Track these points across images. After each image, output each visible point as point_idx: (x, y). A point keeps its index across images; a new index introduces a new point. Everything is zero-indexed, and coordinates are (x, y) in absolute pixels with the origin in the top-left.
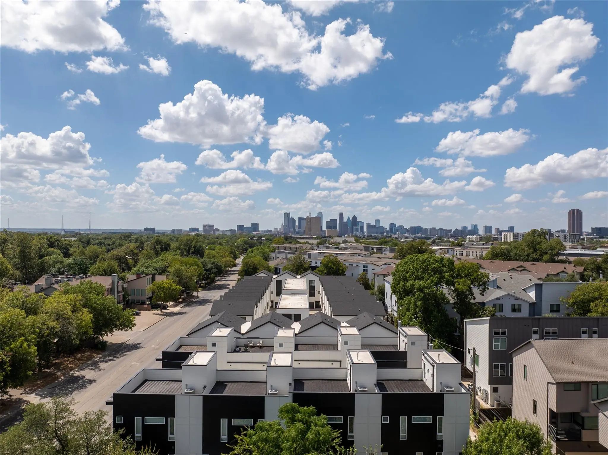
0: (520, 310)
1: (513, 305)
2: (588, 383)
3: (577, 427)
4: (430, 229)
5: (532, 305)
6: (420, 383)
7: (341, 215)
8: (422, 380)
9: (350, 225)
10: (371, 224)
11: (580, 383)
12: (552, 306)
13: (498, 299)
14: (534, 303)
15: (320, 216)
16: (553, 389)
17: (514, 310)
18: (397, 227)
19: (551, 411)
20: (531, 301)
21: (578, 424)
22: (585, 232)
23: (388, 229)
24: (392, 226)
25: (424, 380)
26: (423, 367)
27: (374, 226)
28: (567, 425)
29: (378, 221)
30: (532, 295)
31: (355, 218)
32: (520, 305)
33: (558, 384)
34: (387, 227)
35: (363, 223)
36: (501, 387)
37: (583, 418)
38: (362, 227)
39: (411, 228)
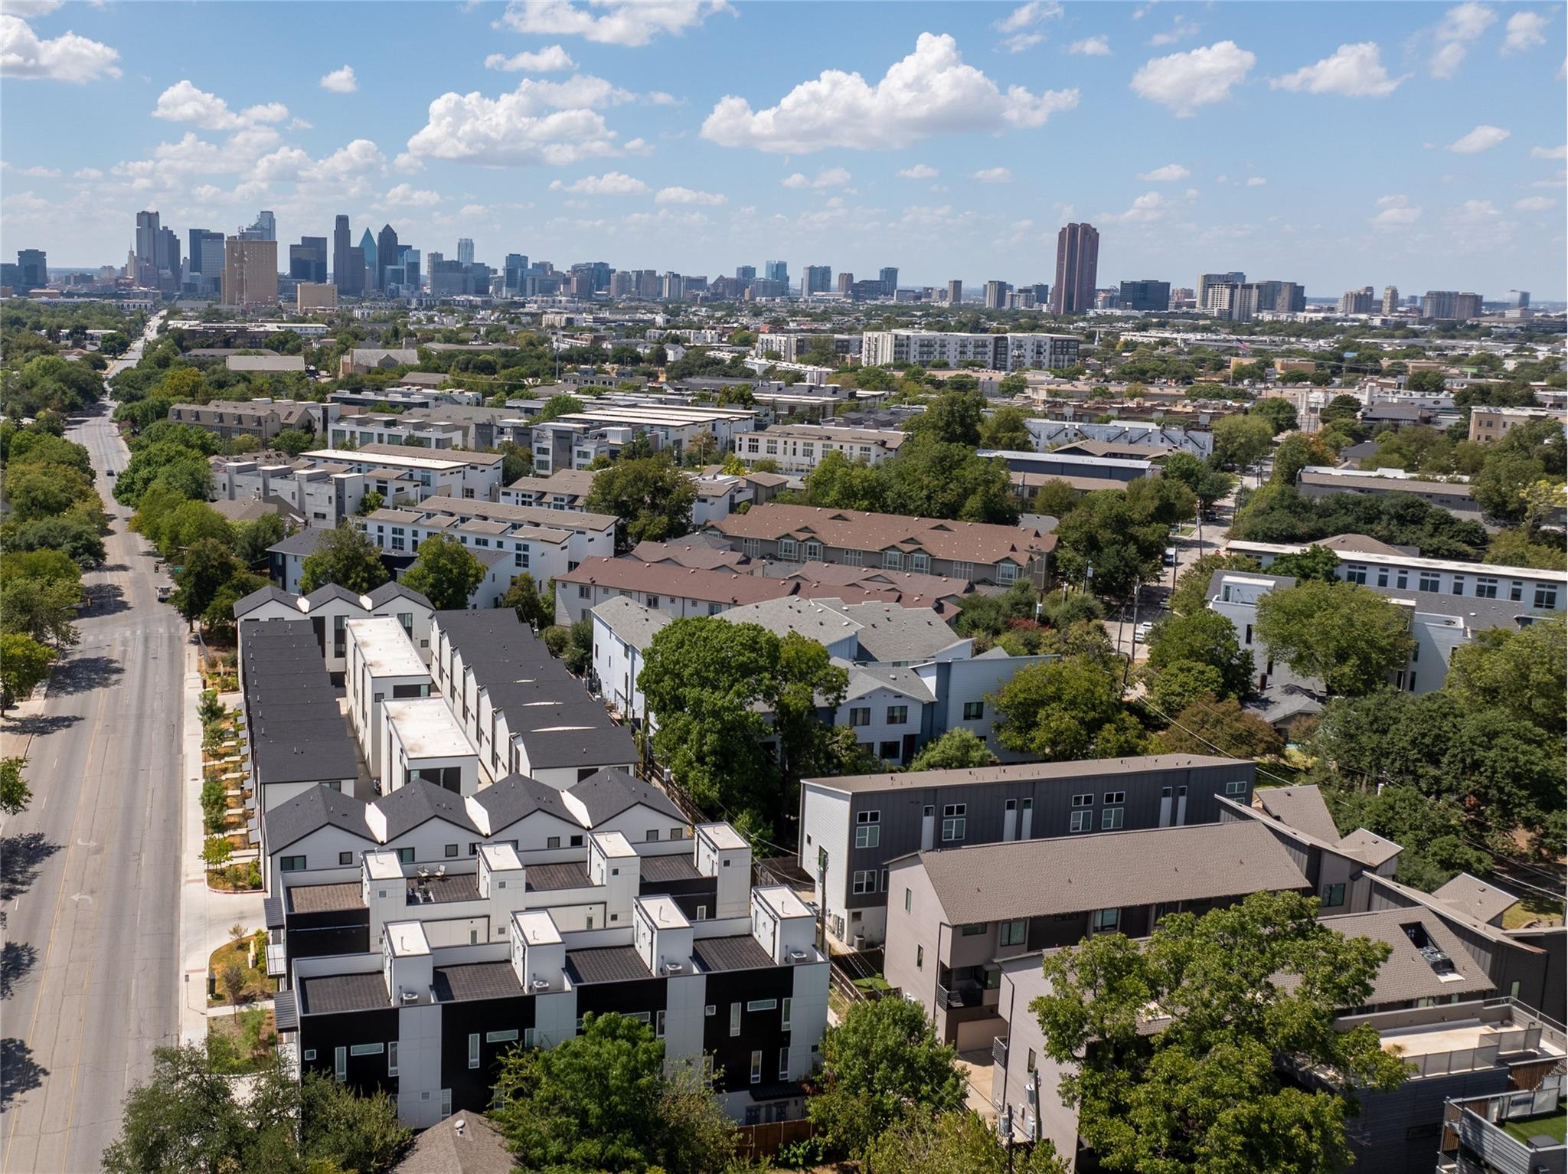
0: (904, 720)
1: (891, 709)
2: (996, 923)
3: (979, 986)
4: (639, 274)
5: (929, 708)
6: (749, 942)
7: (342, 222)
8: (750, 935)
9: (373, 257)
10: (445, 259)
11: (985, 924)
12: (968, 706)
13: (862, 698)
14: (933, 703)
15: (266, 225)
16: (947, 933)
17: (892, 720)
18: (530, 266)
19: (943, 965)
20: (926, 699)
21: (979, 980)
22: (1104, 291)
23: (500, 273)
24: (516, 262)
25: (756, 935)
26: (753, 914)
27: (454, 266)
28: (963, 984)
29: (466, 246)
30: (930, 682)
31: (388, 234)
32: (904, 709)
33: (954, 927)
34: (499, 266)
35: (418, 252)
36: (866, 912)
37: (987, 973)
38: (415, 267)
39: (576, 269)
